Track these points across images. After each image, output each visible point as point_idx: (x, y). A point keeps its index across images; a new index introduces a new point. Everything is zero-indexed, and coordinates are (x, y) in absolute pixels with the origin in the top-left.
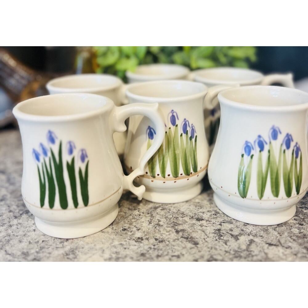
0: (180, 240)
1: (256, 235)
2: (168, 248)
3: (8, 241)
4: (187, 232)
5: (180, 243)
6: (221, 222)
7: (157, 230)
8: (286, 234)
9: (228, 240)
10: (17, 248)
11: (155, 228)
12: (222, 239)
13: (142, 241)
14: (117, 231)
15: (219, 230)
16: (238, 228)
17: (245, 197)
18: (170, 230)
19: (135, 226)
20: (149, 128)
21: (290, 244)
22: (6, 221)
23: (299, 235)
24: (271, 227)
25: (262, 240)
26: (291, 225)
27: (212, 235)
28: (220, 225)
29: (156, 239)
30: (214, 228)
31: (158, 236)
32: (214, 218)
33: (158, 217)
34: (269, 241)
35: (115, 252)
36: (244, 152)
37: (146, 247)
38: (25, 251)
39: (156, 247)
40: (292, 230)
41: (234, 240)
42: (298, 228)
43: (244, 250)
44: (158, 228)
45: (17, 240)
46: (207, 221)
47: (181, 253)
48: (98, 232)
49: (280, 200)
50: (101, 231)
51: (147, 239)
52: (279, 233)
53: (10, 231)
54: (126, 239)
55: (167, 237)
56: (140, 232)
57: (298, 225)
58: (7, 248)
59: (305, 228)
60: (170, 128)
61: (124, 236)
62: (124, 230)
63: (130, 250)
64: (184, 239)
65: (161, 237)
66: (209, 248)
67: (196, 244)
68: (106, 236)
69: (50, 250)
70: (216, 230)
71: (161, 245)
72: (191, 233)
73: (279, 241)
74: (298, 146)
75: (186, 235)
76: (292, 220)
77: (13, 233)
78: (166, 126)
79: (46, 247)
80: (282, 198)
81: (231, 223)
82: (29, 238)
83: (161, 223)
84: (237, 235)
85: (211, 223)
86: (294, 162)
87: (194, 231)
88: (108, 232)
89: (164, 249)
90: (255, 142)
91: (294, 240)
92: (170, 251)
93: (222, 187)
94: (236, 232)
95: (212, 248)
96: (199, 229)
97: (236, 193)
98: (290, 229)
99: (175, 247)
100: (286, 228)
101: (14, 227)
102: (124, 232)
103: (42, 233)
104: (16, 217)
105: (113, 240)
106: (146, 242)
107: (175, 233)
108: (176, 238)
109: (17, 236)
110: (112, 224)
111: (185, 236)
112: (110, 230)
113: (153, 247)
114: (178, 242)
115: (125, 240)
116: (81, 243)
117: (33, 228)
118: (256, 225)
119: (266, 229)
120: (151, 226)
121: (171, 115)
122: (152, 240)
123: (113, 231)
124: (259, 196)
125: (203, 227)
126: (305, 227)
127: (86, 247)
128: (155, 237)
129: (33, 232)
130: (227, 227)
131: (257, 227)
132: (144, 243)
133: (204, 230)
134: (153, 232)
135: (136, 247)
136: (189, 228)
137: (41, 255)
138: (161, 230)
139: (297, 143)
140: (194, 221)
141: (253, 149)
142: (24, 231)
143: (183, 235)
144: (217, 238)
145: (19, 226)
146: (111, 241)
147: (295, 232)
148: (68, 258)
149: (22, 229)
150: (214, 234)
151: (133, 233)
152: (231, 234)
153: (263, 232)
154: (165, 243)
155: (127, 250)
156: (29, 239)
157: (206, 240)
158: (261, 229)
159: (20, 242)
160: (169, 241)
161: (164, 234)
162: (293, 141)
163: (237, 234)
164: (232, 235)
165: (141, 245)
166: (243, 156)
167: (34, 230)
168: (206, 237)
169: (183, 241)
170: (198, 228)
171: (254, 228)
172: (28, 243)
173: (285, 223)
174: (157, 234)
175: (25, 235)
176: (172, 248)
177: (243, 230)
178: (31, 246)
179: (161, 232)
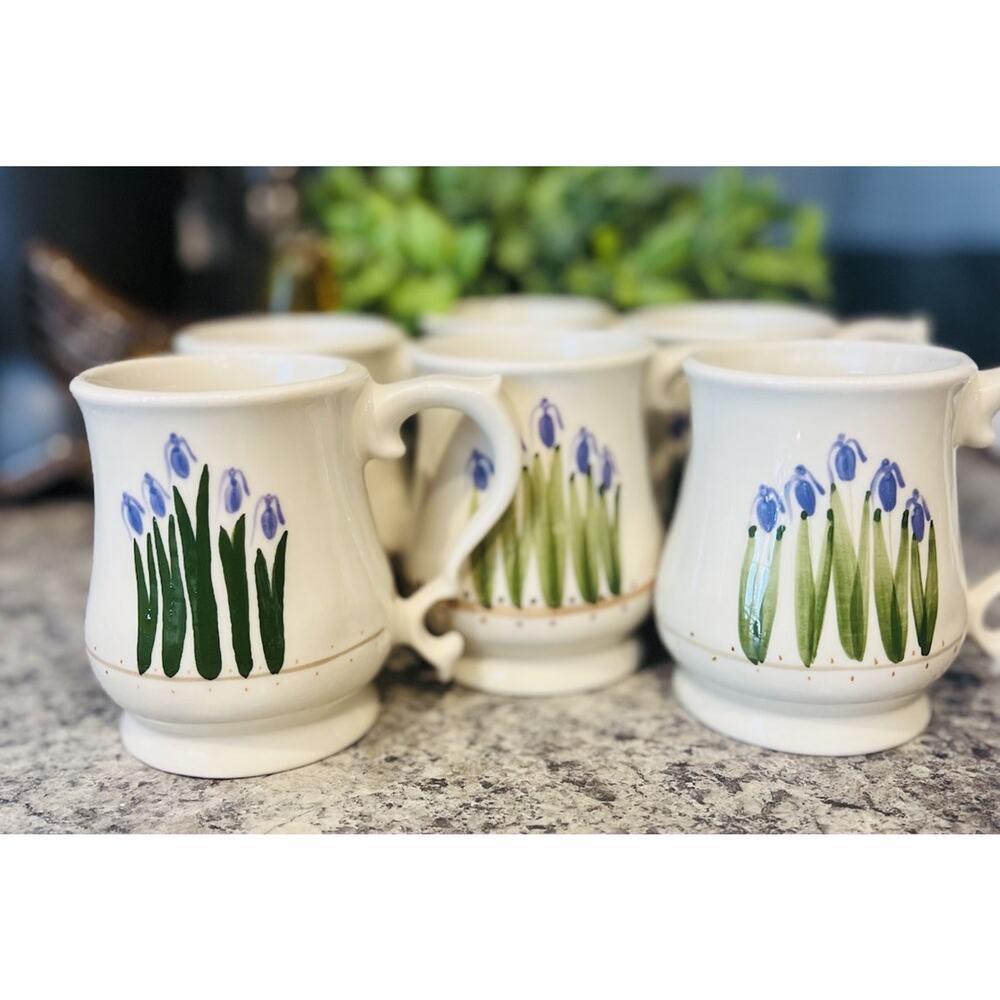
0: (560, 788)
1: (796, 781)
2: (521, 807)
3: (38, 781)
4: (584, 768)
5: (560, 796)
6: (691, 745)
7: (492, 762)
8: (890, 779)
9: (709, 792)
10: (61, 799)
11: (487, 756)
12: (689, 789)
13: (443, 789)
14: (367, 762)
15: (683, 765)
16: (743, 760)
17: (762, 662)
18: (531, 764)
19: (425, 751)
20: (477, 456)
21: (900, 805)
22: (35, 732)
23: (932, 782)
24: (847, 761)
25: (813, 792)
26: (909, 756)
27: (659, 778)
28: (689, 752)
29: (486, 785)
30: (668, 760)
31: (493, 776)
32: (670, 735)
33: (497, 730)
34: (837, 797)
35: (356, 815)
36: (756, 522)
37: (454, 804)
38: (86, 806)
39: (482, 804)
40: (909, 769)
41: (727, 792)
42: (930, 765)
43: (755, 818)
44: (494, 755)
45: (64, 780)
46: (647, 741)
47: (559, 821)
48: (309, 765)
49: (871, 668)
50: (321, 760)
51: (460, 784)
52: (868, 777)
53: (44, 758)
54: (396, 783)
55: (520, 781)
56: (439, 766)
57: (932, 756)
58: (34, 798)
59: (953, 766)
60: (537, 456)
61: (391, 774)
62: (392, 759)
63: (405, 809)
64: (573, 787)
65: (502, 779)
66: (646, 809)
67: (608, 798)
68: (333, 774)
69: (161, 806)
70: (675, 765)
71: (499, 800)
72: (594, 771)
73: (867, 797)
74: (920, 501)
75: (578, 775)
76: (916, 744)
77: (55, 763)
78: (524, 448)
79: (151, 797)
80: (876, 662)
81: (721, 747)
82: (101, 774)
83: (506, 745)
84: (736, 780)
85: (660, 746)
86: (910, 553)
87: (604, 767)
88: (341, 765)
89: (507, 808)
90: (787, 487)
91: (913, 794)
92: (526, 815)
93: (692, 634)
94: (733, 772)
95: (655, 810)
96: (623, 763)
97: (733, 649)
98: (906, 767)
99: (541, 806)
100: (891, 764)
101: (58, 749)
102: (391, 765)
103: (141, 765)
104: (64, 723)
105: (355, 783)
106: (453, 791)
107: (546, 772)
108: (548, 781)
109: (65, 770)
110: (355, 745)
111: (577, 779)
112: (347, 759)
113: (473, 803)
114: (553, 793)
115: (390, 784)
116: (256, 790)
117: (116, 750)
118: (800, 756)
119: (829, 765)
120: (473, 752)
121: (539, 414)
122: (473, 785)
123: (357, 762)
124: (802, 657)
125: (635, 757)
126: (952, 761)
127: (272, 800)
128: (485, 779)
129: (115, 762)
130: (708, 758)
131: (803, 760)
132: (449, 792)
133: (635, 764)
134: (479, 766)
135: (423, 803)
136: (590, 757)
137: (133, 817)
138: (505, 761)
139: (916, 492)
140: (608, 742)
141: (783, 510)
142: (85, 759)
143: (569, 775)
144: (674, 785)
145: (73, 746)
146: (347, 787)
147: (918, 775)
148: (213, 827)
149: (82, 753)
150: (664, 775)
151: (416, 767)
152: (719, 777)
153: (818, 773)
154: (514, 794)
155: (394, 809)
156: (101, 778)
157: (640, 789)
158: (813, 765)
159: (73, 784)
160: (524, 791)
161: (513, 772)
162: (902, 485)
163: (738, 776)
164: (721, 779)
165: (440, 797)
166: (752, 531)
167: (118, 757)
168: (640, 781)
169: (568, 791)
170: (618, 760)
171: (792, 761)
172: (95, 788)
173: (891, 752)
174: (491, 772)
175: (87, 768)
176: (532, 807)
177: (756, 767)
178: (106, 794)
179: (504, 767)
